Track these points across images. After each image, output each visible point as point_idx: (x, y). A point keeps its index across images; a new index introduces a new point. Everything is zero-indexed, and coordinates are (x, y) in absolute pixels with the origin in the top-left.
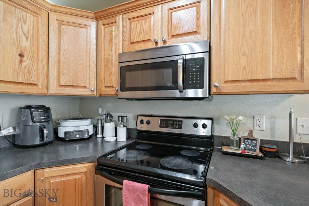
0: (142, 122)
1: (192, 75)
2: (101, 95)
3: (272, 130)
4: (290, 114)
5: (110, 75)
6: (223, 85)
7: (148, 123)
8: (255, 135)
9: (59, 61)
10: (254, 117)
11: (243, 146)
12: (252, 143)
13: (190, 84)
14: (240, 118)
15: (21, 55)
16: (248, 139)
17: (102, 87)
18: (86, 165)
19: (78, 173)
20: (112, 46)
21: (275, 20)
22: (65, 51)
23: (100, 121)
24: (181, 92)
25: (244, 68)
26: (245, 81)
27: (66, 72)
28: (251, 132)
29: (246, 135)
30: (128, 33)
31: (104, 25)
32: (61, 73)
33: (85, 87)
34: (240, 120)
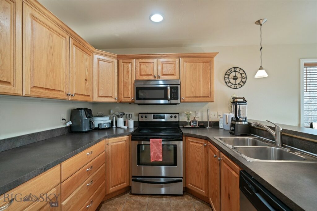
0: (142, 117)
1: (173, 94)
2: (121, 102)
3: (202, 117)
4: (208, 110)
5: (128, 91)
6: (185, 98)
7: (146, 117)
8: (196, 119)
9: (99, 82)
10: (195, 112)
11: (192, 124)
12: (195, 122)
13: (173, 98)
14: (191, 112)
15: (86, 80)
16: (194, 121)
17: (122, 97)
18: (126, 137)
19: (123, 141)
20: (129, 75)
21: (203, 75)
22: (101, 76)
23: (114, 117)
24: (168, 101)
25: (193, 92)
26: (193, 97)
27: (102, 88)
28: (195, 118)
29: (193, 119)
30: (139, 69)
31: (123, 62)
32: (100, 89)
33: (112, 97)
34: (191, 113)
